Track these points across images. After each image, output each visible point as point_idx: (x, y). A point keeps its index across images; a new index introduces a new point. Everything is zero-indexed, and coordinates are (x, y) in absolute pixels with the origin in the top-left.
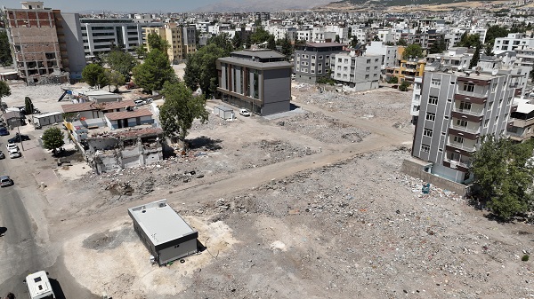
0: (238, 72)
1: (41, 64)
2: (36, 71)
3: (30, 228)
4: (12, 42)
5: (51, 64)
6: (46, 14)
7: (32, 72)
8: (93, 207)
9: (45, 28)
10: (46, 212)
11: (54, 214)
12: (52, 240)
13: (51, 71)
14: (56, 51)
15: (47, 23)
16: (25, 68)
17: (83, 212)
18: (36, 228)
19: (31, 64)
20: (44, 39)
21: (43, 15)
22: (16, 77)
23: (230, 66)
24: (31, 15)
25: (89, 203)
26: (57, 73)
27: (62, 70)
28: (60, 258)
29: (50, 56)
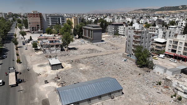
0: (87, 30)
1: (35, 28)
2: (34, 30)
3: (27, 63)
4: (28, 22)
5: (38, 28)
6: (38, 14)
7: (33, 30)
8: (41, 60)
9: (37, 18)
10: (31, 60)
11: (32, 61)
12: (31, 65)
13: (38, 30)
14: (40, 24)
15: (38, 17)
16: (31, 29)
17: (39, 60)
18: (28, 63)
19: (33, 28)
20: (37, 21)
21: (37, 14)
22: (29, 31)
23: (85, 29)
24: (34, 14)
25: (41, 59)
26: (39, 30)
27: (41, 30)
28: (32, 68)
29: (38, 26)
